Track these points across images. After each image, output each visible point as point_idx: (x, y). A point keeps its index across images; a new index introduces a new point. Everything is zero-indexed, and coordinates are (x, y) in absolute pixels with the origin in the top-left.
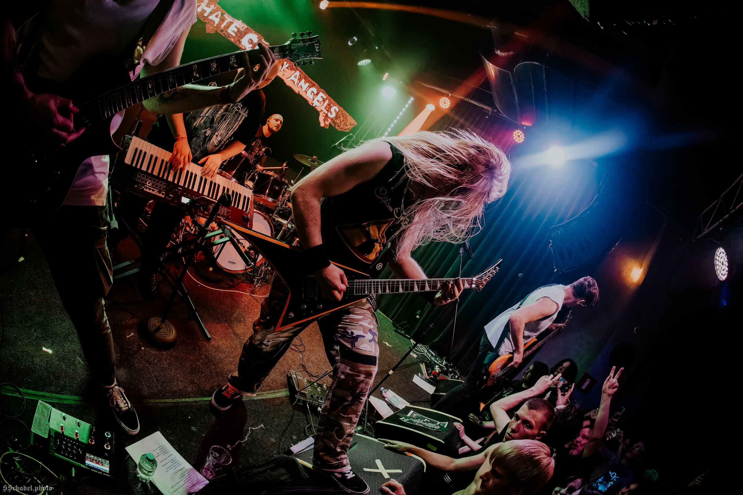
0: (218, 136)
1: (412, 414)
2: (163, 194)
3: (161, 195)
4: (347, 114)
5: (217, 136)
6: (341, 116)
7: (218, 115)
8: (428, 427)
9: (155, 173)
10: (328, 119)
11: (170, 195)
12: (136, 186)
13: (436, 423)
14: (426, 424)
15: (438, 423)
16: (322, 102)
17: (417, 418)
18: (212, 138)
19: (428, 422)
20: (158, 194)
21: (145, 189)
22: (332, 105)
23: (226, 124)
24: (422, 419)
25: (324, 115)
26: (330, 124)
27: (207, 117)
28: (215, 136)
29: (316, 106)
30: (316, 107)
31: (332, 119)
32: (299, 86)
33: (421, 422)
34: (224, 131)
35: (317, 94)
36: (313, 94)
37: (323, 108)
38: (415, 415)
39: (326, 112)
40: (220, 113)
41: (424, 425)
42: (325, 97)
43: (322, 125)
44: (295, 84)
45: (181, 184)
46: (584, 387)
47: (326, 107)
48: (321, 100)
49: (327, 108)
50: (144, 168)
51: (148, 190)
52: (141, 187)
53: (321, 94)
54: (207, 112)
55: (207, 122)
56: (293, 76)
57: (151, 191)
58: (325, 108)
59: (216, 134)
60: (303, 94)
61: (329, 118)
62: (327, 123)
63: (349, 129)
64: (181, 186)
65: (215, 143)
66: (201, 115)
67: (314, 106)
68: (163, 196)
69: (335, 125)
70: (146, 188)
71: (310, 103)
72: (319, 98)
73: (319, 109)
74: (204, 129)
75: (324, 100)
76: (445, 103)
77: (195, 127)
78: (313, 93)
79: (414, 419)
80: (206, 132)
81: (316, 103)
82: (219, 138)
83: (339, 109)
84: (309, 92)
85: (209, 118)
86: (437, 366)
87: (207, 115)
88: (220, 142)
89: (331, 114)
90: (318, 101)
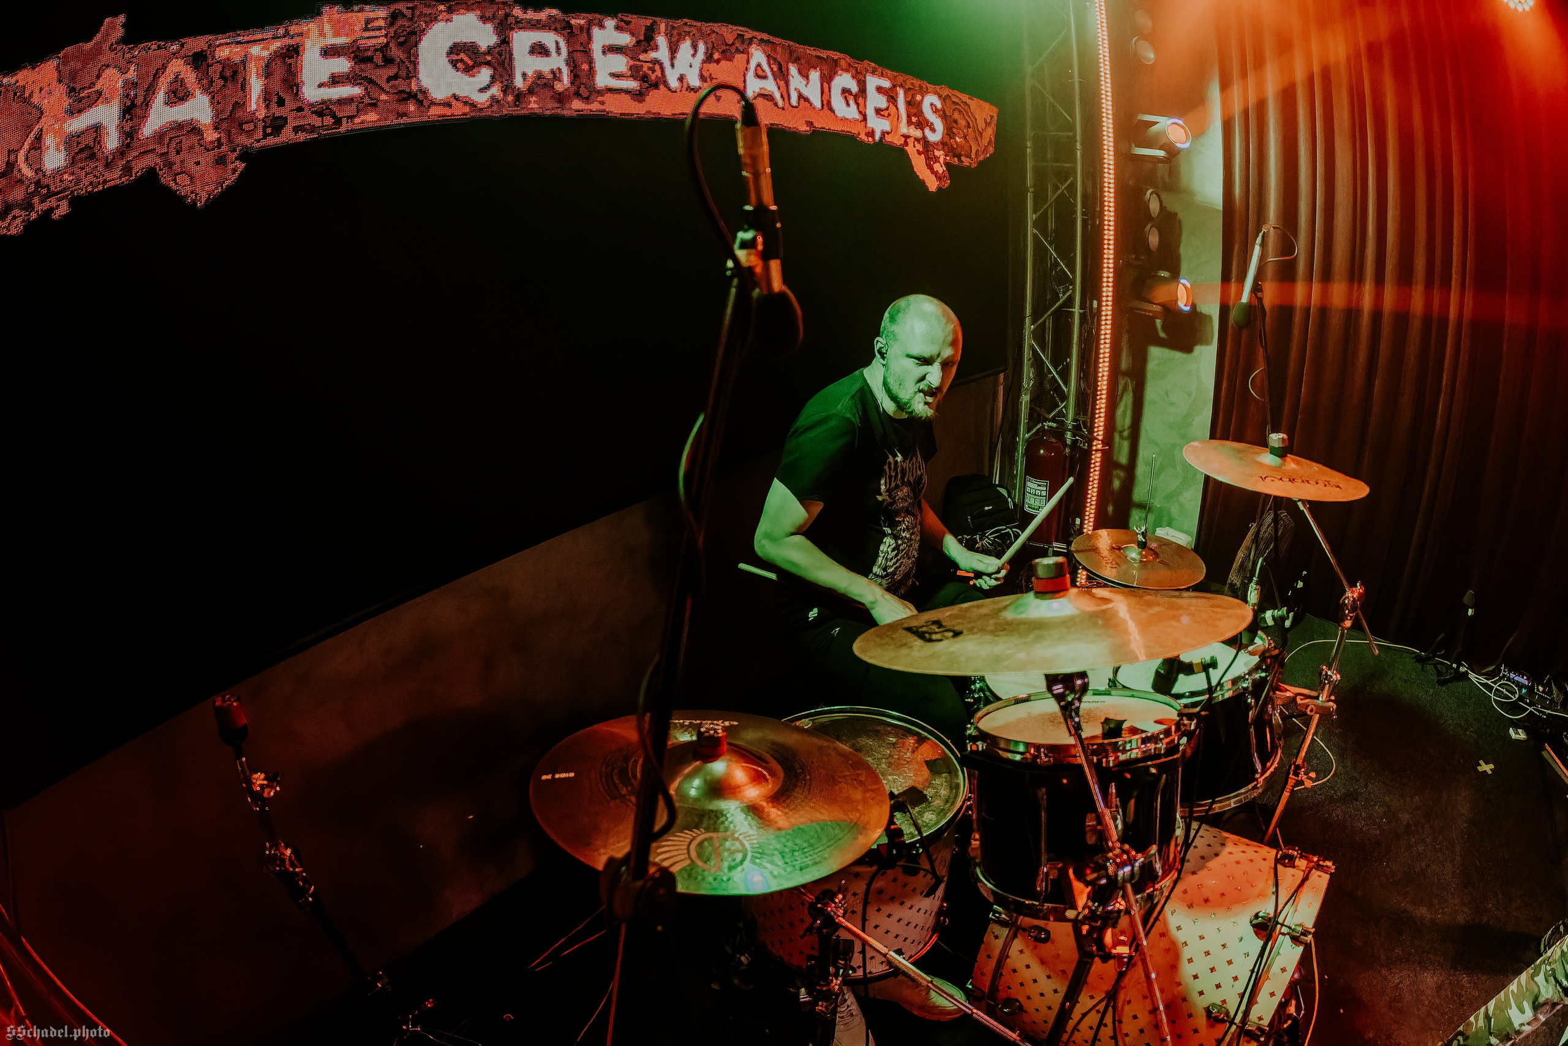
4: (965, 98)
6: (956, 116)
10: (937, 153)
16: (892, 109)
22: (919, 97)
25: (919, 147)
26: (947, 164)
29: (884, 133)
30: (888, 138)
31: (943, 144)
32: (794, 101)
35: (863, 90)
36: (852, 102)
37: (904, 129)
39: (918, 134)
42: (887, 83)
43: (932, 184)
44: (780, 103)
47: (909, 117)
48: (882, 102)
49: (914, 119)
53: (872, 82)
56: (752, 78)
58: (909, 123)
60: (822, 123)
61: (935, 145)
62: (939, 168)
63: (990, 142)
67: (877, 137)
69: (959, 156)
71: (863, 137)
73: (898, 141)
75: (892, 99)
81: (878, 125)
83: (940, 97)
84: (837, 102)
89: (933, 130)
90: (878, 112)
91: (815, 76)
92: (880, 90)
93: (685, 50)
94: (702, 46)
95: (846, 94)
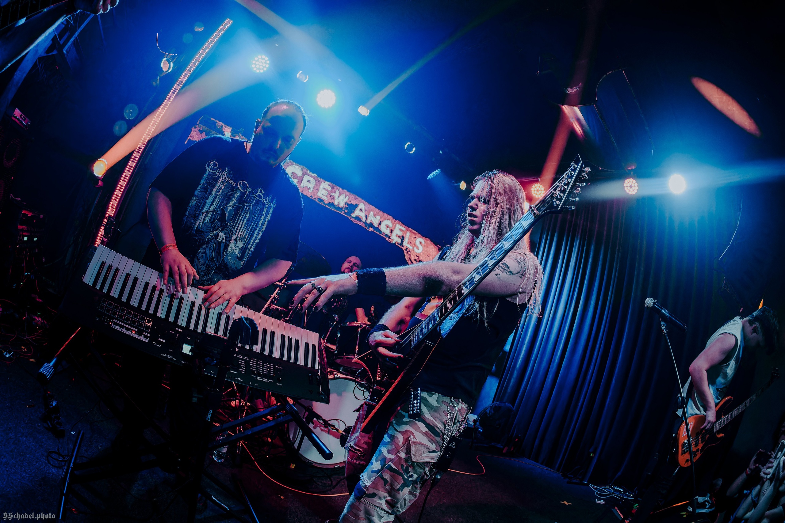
0: (238, 241)
2: (146, 337)
3: (142, 338)
5: (236, 240)
7: (229, 208)
9: (134, 303)
11: (160, 339)
12: (98, 319)
18: (228, 245)
20: (137, 337)
21: (113, 326)
22: (415, 238)
23: (245, 220)
27: (213, 211)
28: (232, 242)
29: (396, 242)
34: (245, 232)
35: (394, 228)
36: (388, 229)
39: (411, 248)
40: (231, 204)
45: (182, 322)
48: (401, 233)
50: (115, 293)
51: (119, 328)
52: (106, 322)
53: (398, 226)
54: (212, 204)
55: (214, 220)
56: (358, 210)
57: (124, 330)
59: (234, 237)
64: (180, 327)
65: (236, 252)
66: (204, 210)
67: (393, 242)
68: (147, 340)
70: (116, 324)
71: (388, 240)
72: (397, 231)
74: (212, 232)
77: (198, 230)
78: (389, 226)
80: (216, 236)
81: (395, 239)
82: (240, 244)
83: (425, 242)
85: (216, 213)
87: (212, 208)
88: (243, 250)
90: (397, 236)
91: (378, 218)
92: (400, 230)
93: (342, 196)
94: (347, 197)
95: (387, 226)
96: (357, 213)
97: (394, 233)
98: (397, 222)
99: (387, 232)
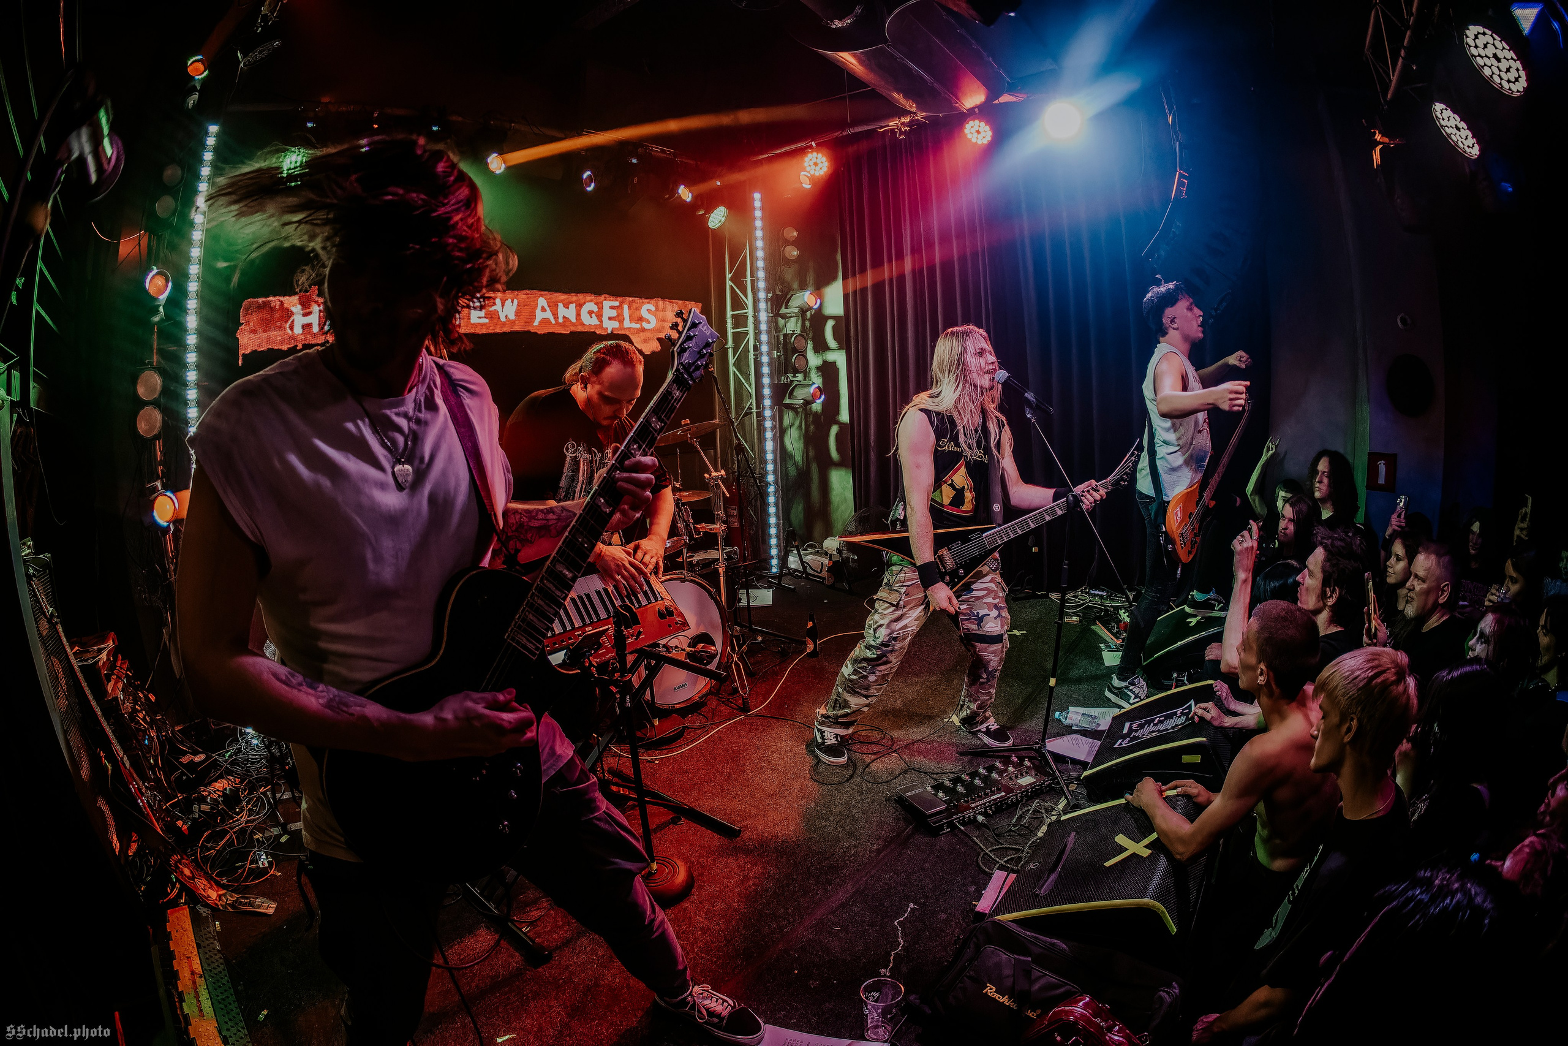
1: (1130, 727)
6: (664, 313)
8: (1167, 730)
10: (650, 334)
13: (1176, 713)
14: (1161, 727)
15: (1179, 711)
16: (619, 315)
17: (1141, 726)
19: (1161, 722)
22: (638, 307)
24: (1149, 723)
25: (639, 333)
26: (658, 339)
29: (613, 328)
30: (616, 330)
32: (561, 320)
33: (1152, 728)
35: (601, 308)
36: (593, 315)
37: (628, 325)
38: (1135, 725)
39: (638, 326)
41: (1159, 731)
42: (617, 304)
44: (553, 322)
46: (1382, 480)
47: (631, 318)
48: (614, 313)
49: (635, 319)
53: (607, 304)
56: (538, 312)
58: (632, 321)
60: (576, 328)
61: (650, 330)
62: (652, 342)
69: (668, 334)
71: (600, 332)
72: (608, 312)
73: (623, 331)
75: (619, 310)
76: (816, 164)
78: (593, 312)
79: (1136, 731)
81: (610, 326)
83: (654, 305)
84: (585, 316)
86: (1121, 612)
89: (648, 322)
90: (610, 319)
91: (572, 306)
92: (612, 308)
93: (508, 302)
94: (516, 301)
95: (590, 313)
96: (540, 315)
97: (605, 318)
98: (602, 298)
99: (594, 321)
